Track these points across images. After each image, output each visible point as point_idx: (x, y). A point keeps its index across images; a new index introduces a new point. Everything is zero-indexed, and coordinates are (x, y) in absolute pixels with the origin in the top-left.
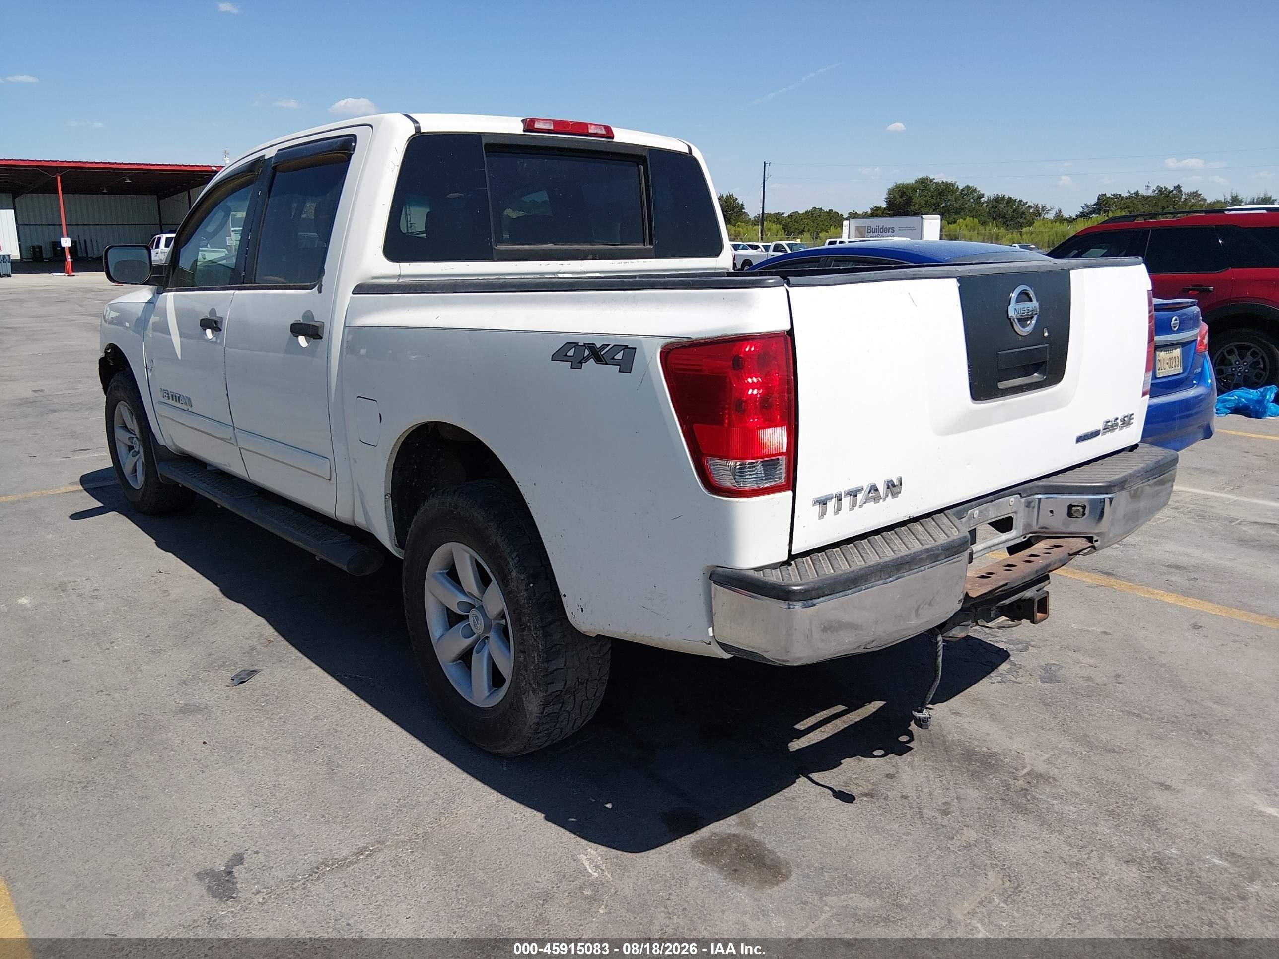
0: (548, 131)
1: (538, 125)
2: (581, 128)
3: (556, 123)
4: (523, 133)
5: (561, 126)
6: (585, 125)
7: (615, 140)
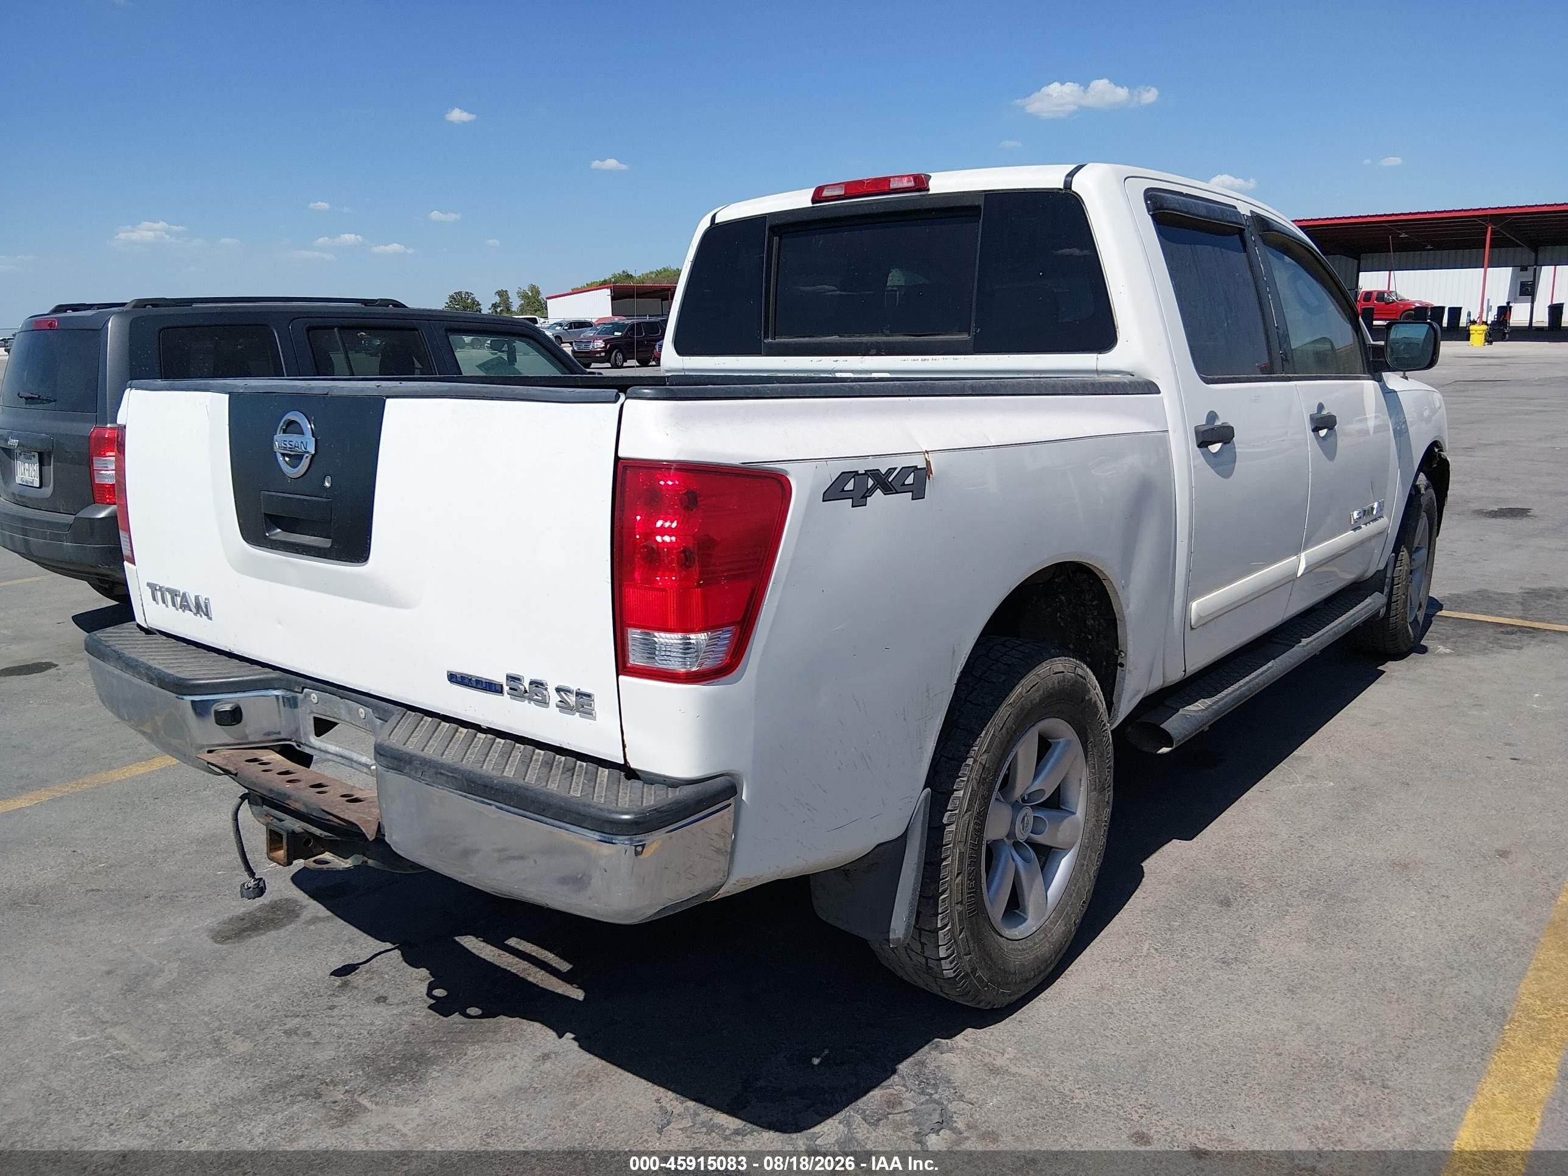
0: (838, 198)
1: (826, 193)
2: (881, 185)
3: (848, 185)
4: (810, 205)
5: (854, 189)
6: (887, 180)
7: (930, 192)
